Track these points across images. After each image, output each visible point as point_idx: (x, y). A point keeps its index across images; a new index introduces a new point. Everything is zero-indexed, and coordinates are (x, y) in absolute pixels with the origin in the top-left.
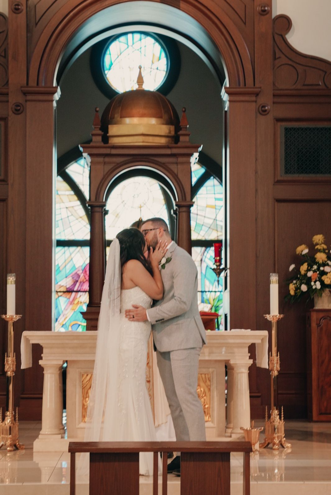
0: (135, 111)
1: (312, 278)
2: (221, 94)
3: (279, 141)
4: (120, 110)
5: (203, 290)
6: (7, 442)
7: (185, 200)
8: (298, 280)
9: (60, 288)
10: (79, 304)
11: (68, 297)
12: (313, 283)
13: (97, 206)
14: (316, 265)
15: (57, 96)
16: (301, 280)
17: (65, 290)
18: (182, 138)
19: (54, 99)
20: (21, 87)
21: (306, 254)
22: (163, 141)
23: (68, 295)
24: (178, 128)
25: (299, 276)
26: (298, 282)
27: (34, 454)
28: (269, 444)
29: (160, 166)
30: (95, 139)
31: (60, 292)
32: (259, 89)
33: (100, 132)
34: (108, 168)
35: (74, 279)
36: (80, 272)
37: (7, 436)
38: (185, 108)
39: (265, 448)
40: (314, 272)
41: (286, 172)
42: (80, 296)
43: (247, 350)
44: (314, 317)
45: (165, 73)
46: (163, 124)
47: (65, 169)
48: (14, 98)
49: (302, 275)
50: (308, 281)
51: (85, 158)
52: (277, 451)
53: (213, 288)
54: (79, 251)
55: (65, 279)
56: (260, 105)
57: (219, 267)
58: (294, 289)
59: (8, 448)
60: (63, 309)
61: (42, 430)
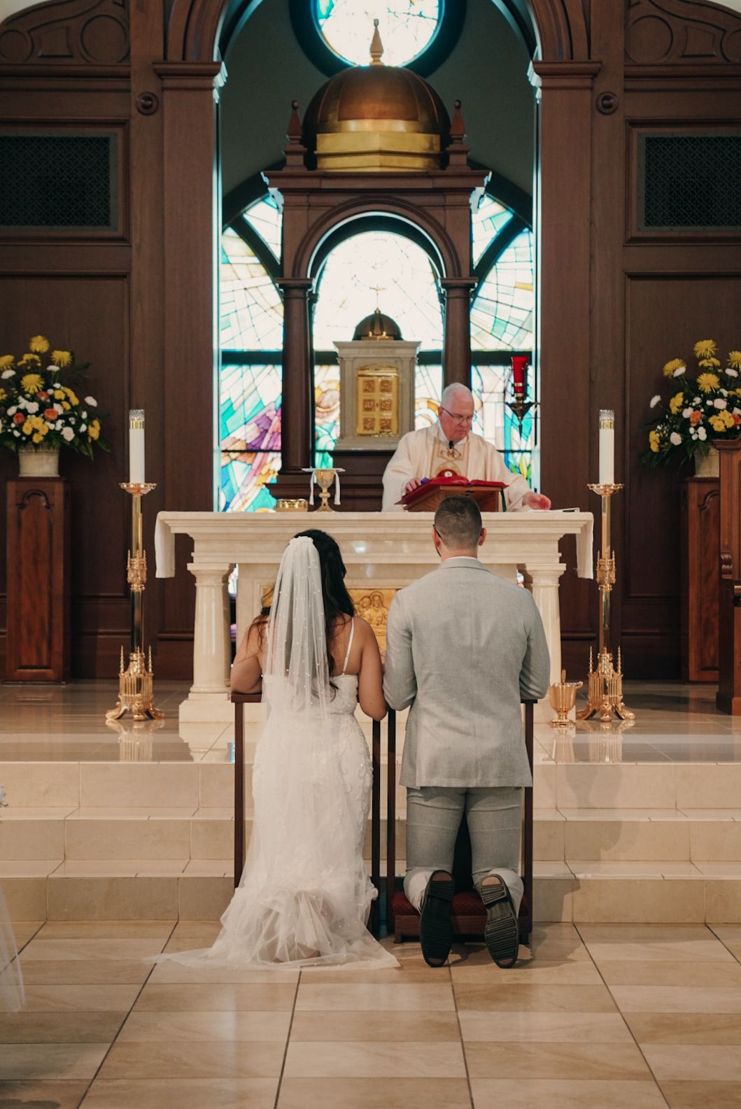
0: (366, 107)
1: (691, 420)
2: (528, 74)
3: (634, 163)
4: (338, 105)
5: (508, 448)
6: (133, 706)
7: (460, 275)
8: (666, 425)
9: (234, 443)
10: (270, 474)
11: (249, 461)
12: (692, 430)
13: (296, 288)
14: (700, 397)
15: (220, 80)
16: (672, 425)
17: (243, 448)
18: (454, 159)
19: (214, 85)
20: (154, 63)
21: (681, 376)
22: (418, 164)
23: (248, 458)
24: (446, 140)
25: (667, 417)
26: (665, 428)
27: (181, 726)
28: (594, 712)
29: (412, 211)
30: (291, 160)
31: (234, 451)
32: (599, 65)
33: (301, 148)
34: (316, 215)
35: (261, 426)
36: (271, 414)
37: (133, 695)
38: (459, 101)
39: (587, 719)
40: (694, 410)
41: (648, 223)
42: (273, 459)
43: (556, 546)
44: (694, 492)
45: (435, 23)
46: (418, 132)
47: (242, 215)
48: (141, 85)
49: (674, 415)
50: (683, 426)
51: (273, 196)
52: (607, 724)
53: (526, 445)
54: (269, 373)
55: (243, 426)
56: (602, 94)
57: (521, 402)
58: (658, 441)
59: (136, 716)
60: (239, 485)
61: (194, 686)
